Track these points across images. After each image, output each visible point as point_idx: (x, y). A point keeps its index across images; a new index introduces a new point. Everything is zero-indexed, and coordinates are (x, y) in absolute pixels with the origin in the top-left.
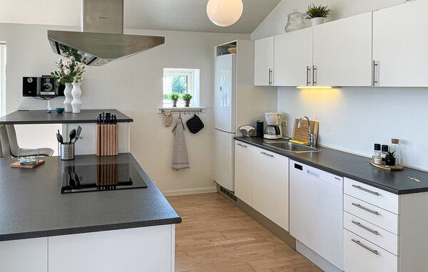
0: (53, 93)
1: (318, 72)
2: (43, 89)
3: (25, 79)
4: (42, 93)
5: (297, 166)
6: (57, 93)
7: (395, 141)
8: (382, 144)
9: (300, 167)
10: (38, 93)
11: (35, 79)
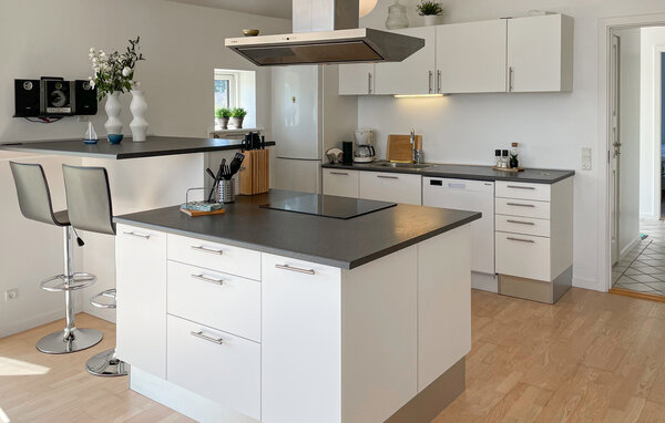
0: (68, 110)
1: (443, 77)
2: (51, 101)
3: (19, 84)
4: (49, 110)
5: (433, 183)
6: (74, 110)
7: (515, 145)
8: (502, 149)
9: (439, 183)
10: (42, 110)
11: (35, 83)
